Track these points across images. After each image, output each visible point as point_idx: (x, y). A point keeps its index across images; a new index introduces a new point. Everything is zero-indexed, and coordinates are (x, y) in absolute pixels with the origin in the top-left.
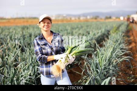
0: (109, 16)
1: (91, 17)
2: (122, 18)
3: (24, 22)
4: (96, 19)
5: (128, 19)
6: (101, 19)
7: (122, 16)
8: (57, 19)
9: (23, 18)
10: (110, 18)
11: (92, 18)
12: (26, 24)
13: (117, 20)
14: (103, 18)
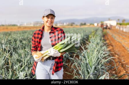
0: (83, 23)
1: (68, 23)
2: (96, 24)
3: (4, 29)
4: (72, 25)
5: (102, 25)
6: (77, 25)
7: (95, 22)
8: (36, 25)
9: (3, 25)
10: (85, 24)
11: (69, 25)
12: (6, 31)
13: (91, 26)
14: (79, 24)
